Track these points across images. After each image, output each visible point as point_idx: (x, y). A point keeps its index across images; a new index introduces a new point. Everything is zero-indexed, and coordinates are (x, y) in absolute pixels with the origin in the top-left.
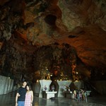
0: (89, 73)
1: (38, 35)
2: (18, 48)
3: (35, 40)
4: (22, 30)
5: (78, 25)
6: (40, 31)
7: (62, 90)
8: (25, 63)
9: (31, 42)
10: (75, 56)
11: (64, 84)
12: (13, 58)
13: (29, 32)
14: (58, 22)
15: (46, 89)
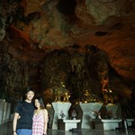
0: (128, 92)
1: (47, 32)
2: (15, 54)
3: (44, 41)
4: (22, 24)
5: (113, 13)
6: (51, 26)
7: (88, 118)
8: (27, 79)
9: (37, 44)
10: (106, 66)
11: (90, 108)
12: (9, 71)
13: (33, 28)
14: (79, 9)
15: (63, 115)
